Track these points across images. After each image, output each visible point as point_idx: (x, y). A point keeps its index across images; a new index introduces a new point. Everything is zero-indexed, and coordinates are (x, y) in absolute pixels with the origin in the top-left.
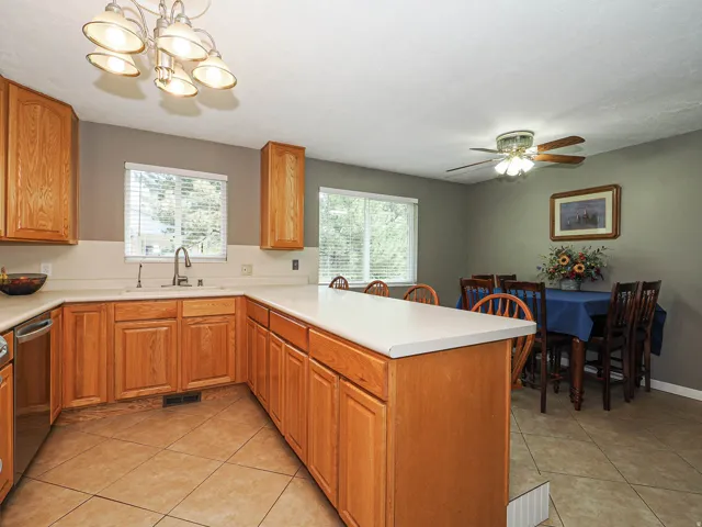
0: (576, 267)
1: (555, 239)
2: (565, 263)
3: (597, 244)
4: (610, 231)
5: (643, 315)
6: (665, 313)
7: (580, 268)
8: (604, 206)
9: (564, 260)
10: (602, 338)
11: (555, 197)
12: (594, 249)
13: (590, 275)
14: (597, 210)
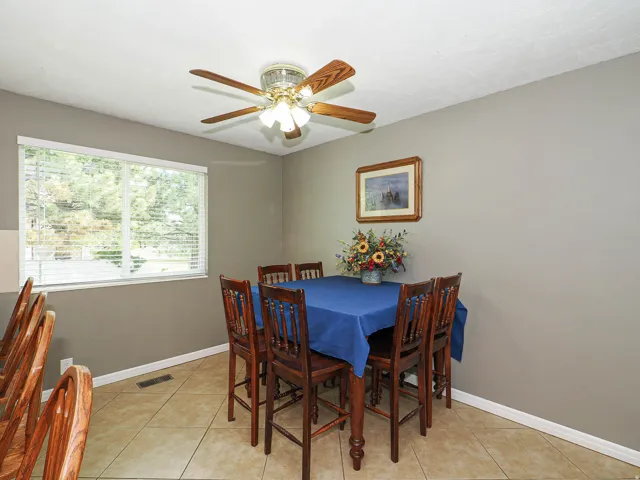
0: (375, 256)
1: (362, 221)
2: (364, 251)
3: (398, 227)
4: (412, 213)
5: (441, 318)
6: (466, 310)
7: (379, 257)
8: (407, 182)
9: (363, 247)
10: (389, 361)
11: (360, 171)
12: (395, 233)
13: (390, 265)
14: (400, 186)
